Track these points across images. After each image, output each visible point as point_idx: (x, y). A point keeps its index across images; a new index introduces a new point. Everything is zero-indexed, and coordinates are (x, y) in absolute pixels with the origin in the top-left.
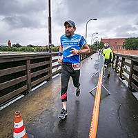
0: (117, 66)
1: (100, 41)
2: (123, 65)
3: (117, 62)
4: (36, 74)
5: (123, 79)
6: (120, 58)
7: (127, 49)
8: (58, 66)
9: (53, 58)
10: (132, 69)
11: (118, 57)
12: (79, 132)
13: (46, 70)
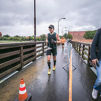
1: (67, 33)
2: (84, 50)
3: (80, 48)
4: (26, 56)
5: (84, 59)
6: (82, 45)
7: (86, 39)
8: (40, 51)
9: (37, 45)
10: (89, 52)
11: (80, 45)
12: (58, 90)
13: (33, 53)
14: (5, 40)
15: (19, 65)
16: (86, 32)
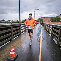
0: (47, 29)
2: (49, 28)
3: (47, 27)
5: (49, 34)
7: (51, 21)
8: (23, 29)
9: (21, 26)
10: (52, 30)
11: (47, 25)
13: (19, 31)
14: (2, 23)
15: (10, 38)
16: (51, 17)
